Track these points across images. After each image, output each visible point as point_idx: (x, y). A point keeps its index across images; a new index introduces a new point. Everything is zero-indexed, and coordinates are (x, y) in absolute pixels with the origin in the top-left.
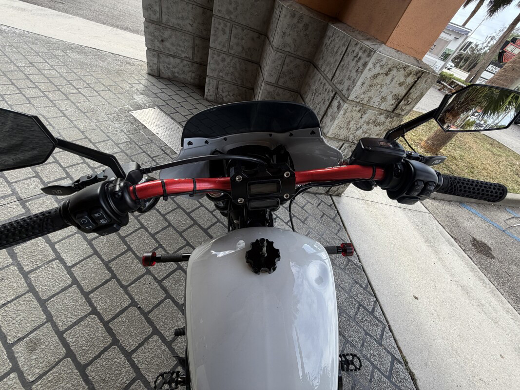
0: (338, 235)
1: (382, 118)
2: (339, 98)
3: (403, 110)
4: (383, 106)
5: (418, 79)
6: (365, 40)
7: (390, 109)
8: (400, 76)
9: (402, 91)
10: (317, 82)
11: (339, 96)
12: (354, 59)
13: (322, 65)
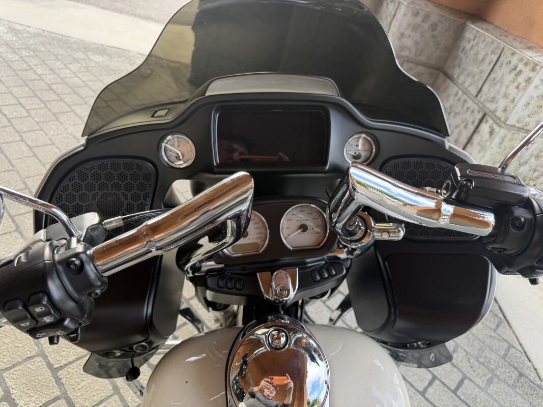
2: (491, 122)
6: (525, 49)
11: (492, 118)
12: (511, 72)
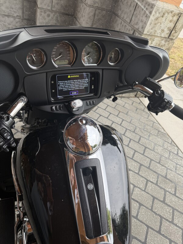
0: (149, 118)
1: (163, 42)
3: (174, 36)
4: (163, 35)
5: (179, 18)
7: (167, 36)
8: (170, 17)
9: (172, 25)
10: (120, 25)
13: (121, 14)
